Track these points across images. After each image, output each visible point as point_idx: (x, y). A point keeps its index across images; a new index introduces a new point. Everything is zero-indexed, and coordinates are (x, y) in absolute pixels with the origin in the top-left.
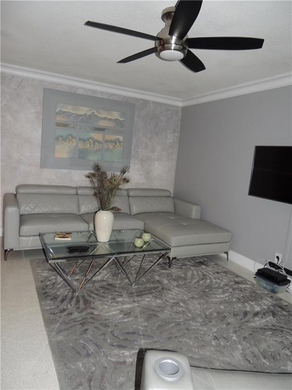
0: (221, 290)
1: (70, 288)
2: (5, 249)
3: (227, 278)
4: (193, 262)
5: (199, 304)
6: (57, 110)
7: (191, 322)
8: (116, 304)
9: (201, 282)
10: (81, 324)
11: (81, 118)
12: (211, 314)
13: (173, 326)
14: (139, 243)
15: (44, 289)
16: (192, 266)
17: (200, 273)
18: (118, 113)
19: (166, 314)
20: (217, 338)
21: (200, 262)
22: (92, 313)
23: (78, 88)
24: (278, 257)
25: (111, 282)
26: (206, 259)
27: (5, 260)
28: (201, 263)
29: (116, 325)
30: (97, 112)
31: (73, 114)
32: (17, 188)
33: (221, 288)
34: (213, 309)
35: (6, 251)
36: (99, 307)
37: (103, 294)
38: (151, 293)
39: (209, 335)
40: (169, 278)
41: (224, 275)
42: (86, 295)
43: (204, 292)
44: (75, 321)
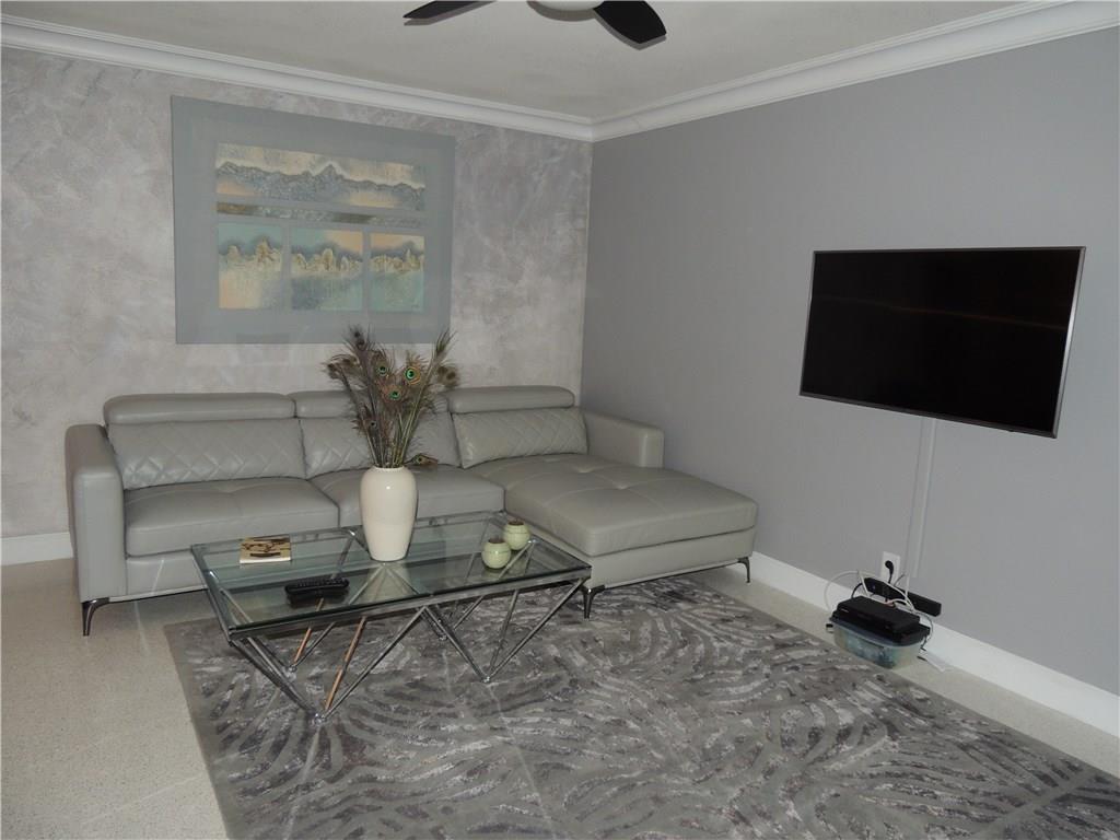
0: (740, 672)
1: (295, 705)
2: (84, 599)
3: (752, 635)
4: (652, 594)
5: (682, 719)
6: (219, 165)
7: (664, 776)
8: (441, 744)
9: (681, 653)
10: (339, 816)
11: (293, 184)
12: (718, 747)
13: (615, 796)
14: (495, 556)
15: (215, 715)
16: (648, 605)
17: (674, 625)
18: (406, 167)
19: (591, 758)
20: (743, 819)
21: (672, 593)
22: (373, 780)
23: (278, 95)
24: (889, 565)
25: (418, 677)
26: (688, 583)
27: (86, 632)
28: (676, 596)
29: (446, 810)
30: (345, 167)
31: (267, 174)
32: (110, 407)
33: (740, 666)
34: (722, 731)
35: (86, 605)
36: (390, 756)
37: (399, 717)
38: (541, 700)
39: (720, 810)
40: (590, 648)
41: (744, 625)
42: (346, 722)
43: (693, 681)
44: (320, 810)
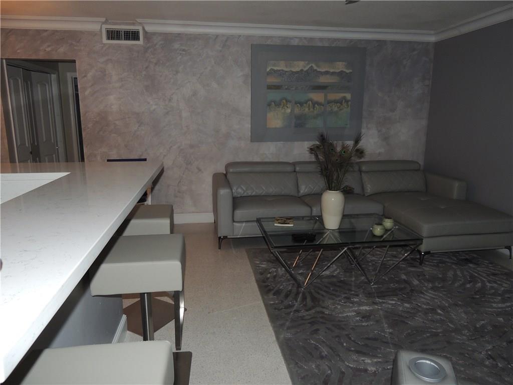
0: (500, 298)
1: (294, 282)
2: (219, 236)
3: (509, 283)
4: (455, 259)
5: (466, 313)
6: (268, 70)
7: (453, 334)
8: (351, 305)
9: (468, 286)
10: (309, 323)
11: (296, 75)
12: (483, 326)
13: (428, 337)
14: (378, 231)
15: (264, 282)
16: (453, 263)
17: (466, 273)
18: (344, 63)
19: (418, 321)
20: (493, 358)
21: (466, 260)
22: (323, 313)
23: (291, 38)
25: (342, 279)
26: (475, 256)
27: (220, 248)
28: (468, 261)
29: (352, 329)
30: (318, 66)
31: (287, 71)
32: (228, 166)
33: (499, 295)
34: (486, 321)
35: (220, 238)
36: (330, 306)
37: (334, 293)
38: (397, 295)
39: (481, 353)
40: (421, 278)
41: (505, 278)
42: (313, 291)
43: (473, 298)
44: (303, 320)
